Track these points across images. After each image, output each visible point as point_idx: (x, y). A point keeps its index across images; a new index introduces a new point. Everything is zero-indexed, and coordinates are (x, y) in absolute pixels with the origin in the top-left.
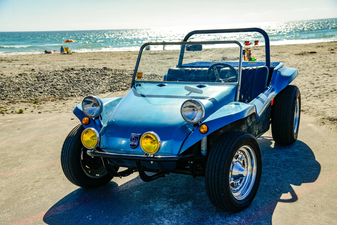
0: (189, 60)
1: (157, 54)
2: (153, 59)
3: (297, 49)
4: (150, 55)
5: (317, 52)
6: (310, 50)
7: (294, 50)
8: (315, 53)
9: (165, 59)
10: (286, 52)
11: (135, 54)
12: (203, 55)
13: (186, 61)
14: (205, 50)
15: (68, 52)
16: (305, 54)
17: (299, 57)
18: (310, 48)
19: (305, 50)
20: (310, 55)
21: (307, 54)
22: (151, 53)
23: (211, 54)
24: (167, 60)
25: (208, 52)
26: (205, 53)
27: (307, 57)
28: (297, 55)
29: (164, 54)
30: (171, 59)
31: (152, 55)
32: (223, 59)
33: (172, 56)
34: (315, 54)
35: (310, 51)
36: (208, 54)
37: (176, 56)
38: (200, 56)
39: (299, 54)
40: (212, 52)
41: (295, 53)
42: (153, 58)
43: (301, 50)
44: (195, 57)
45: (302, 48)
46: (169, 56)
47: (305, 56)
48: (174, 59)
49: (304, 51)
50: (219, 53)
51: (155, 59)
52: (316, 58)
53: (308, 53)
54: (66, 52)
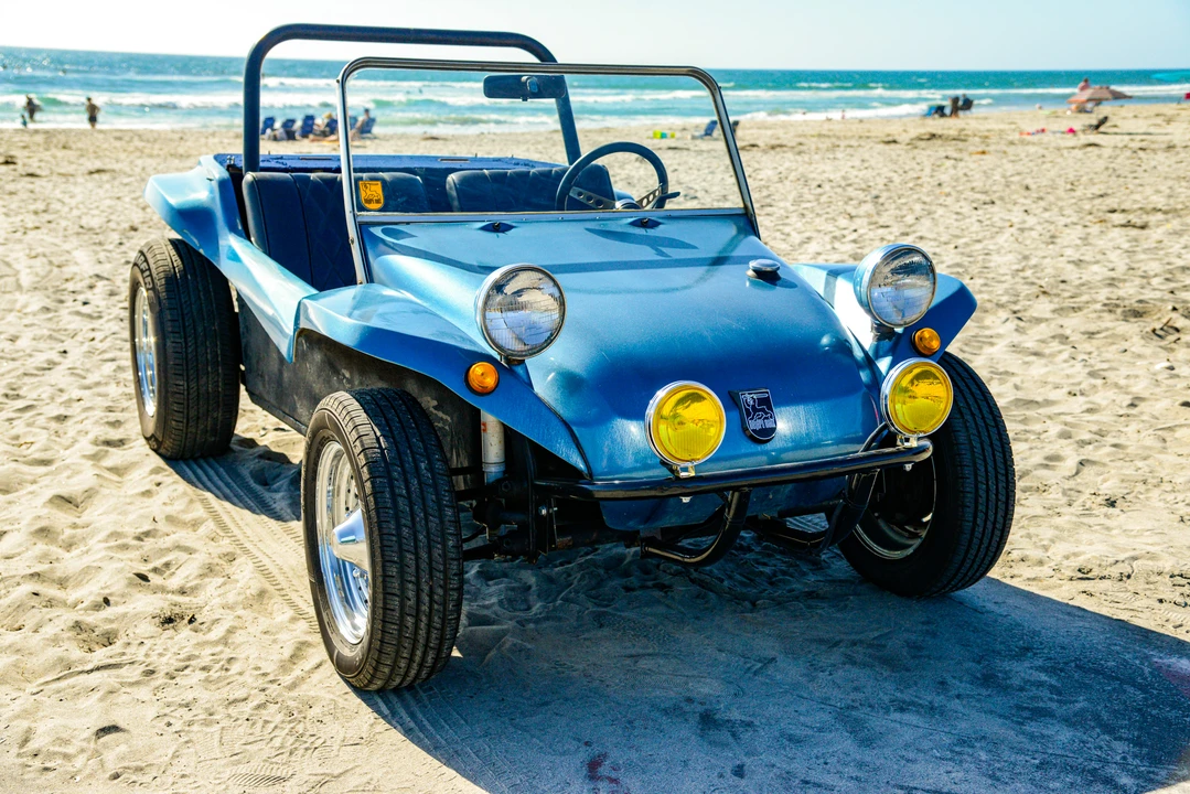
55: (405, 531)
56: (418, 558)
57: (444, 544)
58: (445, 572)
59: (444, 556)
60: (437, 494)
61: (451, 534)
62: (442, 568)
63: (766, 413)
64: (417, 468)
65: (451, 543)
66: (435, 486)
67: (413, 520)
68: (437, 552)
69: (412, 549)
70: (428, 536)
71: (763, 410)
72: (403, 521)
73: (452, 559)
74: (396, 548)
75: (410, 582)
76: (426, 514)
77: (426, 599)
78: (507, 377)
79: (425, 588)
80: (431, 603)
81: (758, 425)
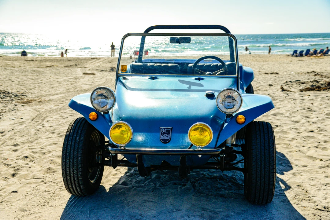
0: (72, 70)
1: (35, 61)
2: (28, 67)
4: (26, 62)
9: (43, 67)
11: (6, 60)
12: (90, 64)
13: (68, 70)
14: (92, 59)
22: (27, 60)
23: (98, 62)
24: (46, 68)
25: (95, 61)
26: (92, 61)
29: (43, 61)
30: (50, 67)
31: (28, 62)
32: (111, 69)
33: (53, 64)
36: (95, 63)
37: (58, 64)
38: (86, 65)
40: (99, 61)
42: (28, 65)
44: (80, 66)
46: (48, 64)
48: (53, 68)
50: (107, 62)
51: (31, 66)
55: (68, 154)
56: (70, 161)
57: (77, 159)
58: (77, 166)
59: (77, 162)
60: (78, 145)
61: (80, 156)
62: (76, 165)
63: (168, 135)
64: (76, 138)
65: (79, 159)
66: (79, 143)
67: (70, 152)
68: (75, 160)
69: (68, 159)
70: (73, 156)
71: (167, 134)
72: (68, 151)
73: (80, 163)
74: (65, 158)
75: (67, 167)
76: (74, 150)
77: (72, 173)
78: (100, 117)
79: (72, 170)
80: (74, 174)
81: (163, 138)
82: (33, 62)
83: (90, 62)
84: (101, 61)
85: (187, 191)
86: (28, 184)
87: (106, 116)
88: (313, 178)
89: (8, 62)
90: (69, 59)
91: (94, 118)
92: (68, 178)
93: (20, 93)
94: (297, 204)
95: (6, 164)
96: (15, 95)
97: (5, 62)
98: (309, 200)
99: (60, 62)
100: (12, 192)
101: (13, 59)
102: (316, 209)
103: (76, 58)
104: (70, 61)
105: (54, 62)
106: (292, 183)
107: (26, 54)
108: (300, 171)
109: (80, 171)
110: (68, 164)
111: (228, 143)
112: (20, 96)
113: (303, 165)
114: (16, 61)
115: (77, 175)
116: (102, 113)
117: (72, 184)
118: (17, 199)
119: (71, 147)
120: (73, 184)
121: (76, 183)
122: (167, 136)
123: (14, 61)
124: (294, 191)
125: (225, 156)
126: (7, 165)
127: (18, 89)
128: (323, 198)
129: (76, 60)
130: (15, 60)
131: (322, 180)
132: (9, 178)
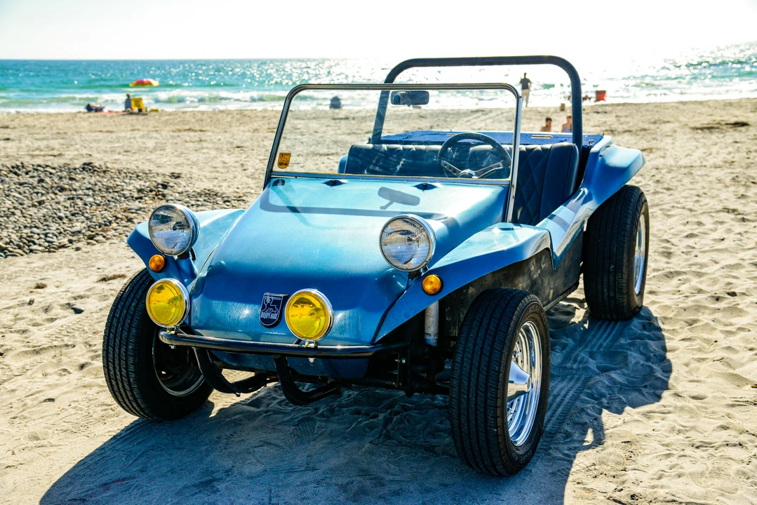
3: (703, 114)
4: (332, 123)
5: (750, 123)
6: (737, 116)
7: (694, 116)
8: (744, 124)
10: (672, 120)
11: (297, 118)
12: (462, 124)
15: (140, 110)
16: (718, 128)
17: (699, 135)
18: (737, 112)
19: (721, 116)
20: (730, 130)
21: (725, 127)
22: (336, 117)
23: (482, 121)
25: (478, 117)
26: (470, 118)
27: (721, 135)
28: (696, 131)
31: (337, 121)
34: (743, 129)
35: (733, 120)
39: (702, 129)
40: (487, 116)
41: (692, 125)
43: (713, 118)
45: (715, 111)
47: (717, 134)
49: (718, 119)
50: (504, 119)
52: (743, 140)
53: (727, 124)
54: (136, 110)
56: (114, 351)
57: (127, 346)
58: (126, 361)
59: (126, 352)
60: (132, 320)
61: (132, 342)
62: (124, 358)
63: (274, 310)
64: (130, 304)
67: (116, 331)
68: (123, 350)
69: (112, 345)
70: (120, 341)
71: (273, 308)
72: (112, 330)
73: (131, 356)
75: (111, 362)
76: (123, 329)
77: (118, 373)
78: (172, 266)
79: (117, 367)
80: (121, 375)
81: (266, 315)
82: (347, 121)
83: (466, 119)
84: (490, 118)
85: (366, 429)
86: (84, 386)
87: (183, 264)
88: (684, 427)
89: (299, 124)
90: (421, 115)
91: (158, 266)
92: (114, 383)
93: (238, 195)
94: (578, 483)
95: (88, 344)
96: (226, 199)
97: (293, 124)
98: (614, 477)
99: (401, 122)
100: (45, 401)
101: (310, 117)
102: (608, 499)
103: (438, 112)
104: (423, 119)
105: (390, 121)
106: (618, 434)
107: (340, 104)
108: (670, 409)
109: (132, 372)
110: (111, 356)
111: (428, 334)
112: (233, 202)
113: (695, 394)
114: (315, 121)
115: (128, 378)
116: (176, 257)
117: (121, 395)
118: (43, 415)
119: (118, 323)
120: (124, 395)
121: (129, 394)
122: (273, 313)
123: (311, 121)
124: (604, 452)
125: (404, 361)
126: (90, 345)
127: (239, 187)
128: (655, 475)
129: (437, 116)
130: (314, 118)
131: (706, 434)
132: (71, 371)
